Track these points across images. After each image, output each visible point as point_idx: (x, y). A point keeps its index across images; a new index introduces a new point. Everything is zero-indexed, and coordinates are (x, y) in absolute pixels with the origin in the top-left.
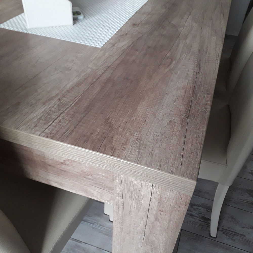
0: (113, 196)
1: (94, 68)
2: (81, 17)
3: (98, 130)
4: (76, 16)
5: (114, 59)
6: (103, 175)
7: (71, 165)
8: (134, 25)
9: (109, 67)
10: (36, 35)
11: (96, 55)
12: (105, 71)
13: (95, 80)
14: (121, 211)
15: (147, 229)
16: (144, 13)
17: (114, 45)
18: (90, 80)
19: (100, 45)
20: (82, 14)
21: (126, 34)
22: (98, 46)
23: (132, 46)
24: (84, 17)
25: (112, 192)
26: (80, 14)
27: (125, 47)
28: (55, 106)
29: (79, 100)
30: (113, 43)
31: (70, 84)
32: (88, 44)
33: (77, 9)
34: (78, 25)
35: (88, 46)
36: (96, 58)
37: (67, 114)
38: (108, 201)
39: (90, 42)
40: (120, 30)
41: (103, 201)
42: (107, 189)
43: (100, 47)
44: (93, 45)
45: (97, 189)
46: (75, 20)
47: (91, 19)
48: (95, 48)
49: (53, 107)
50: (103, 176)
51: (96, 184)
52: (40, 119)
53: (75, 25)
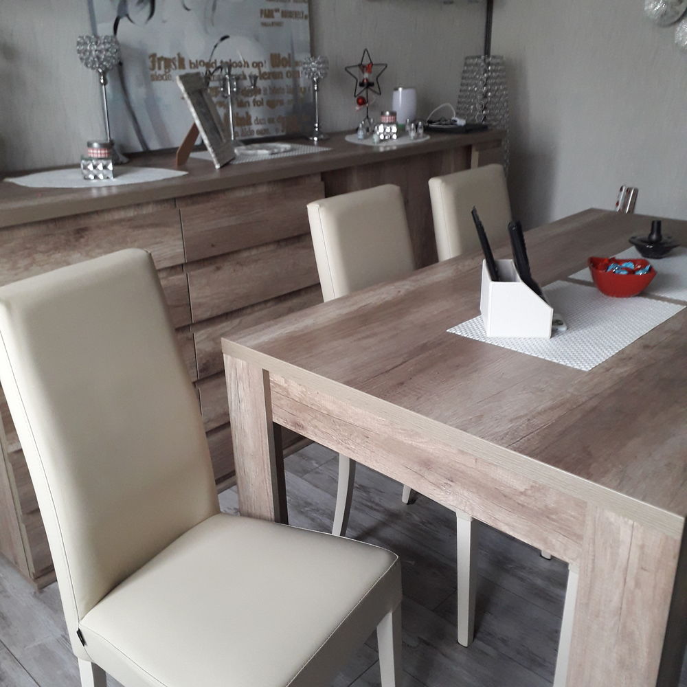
0: (581, 550)
1: (576, 393)
2: (563, 329)
3: (574, 455)
4: (556, 327)
5: (607, 386)
6: (573, 514)
7: (533, 497)
8: (646, 347)
9: (596, 395)
10: (497, 346)
11: (579, 380)
12: (591, 399)
13: (575, 407)
14: (590, 570)
15: (624, 606)
16: (666, 332)
17: (608, 370)
18: (568, 405)
19: (587, 368)
20: (564, 324)
21: (630, 358)
22: (584, 369)
23: (635, 374)
24: (568, 329)
25: (581, 542)
26: (562, 324)
27: (625, 375)
28: (524, 425)
29: (552, 424)
30: (606, 367)
31: (542, 406)
32: (570, 365)
33: (559, 317)
34: (557, 339)
35: (570, 367)
36: (579, 382)
37: (538, 434)
38: (573, 559)
39: (574, 362)
40: (622, 352)
41: (567, 560)
42: (574, 538)
43: (587, 370)
44: (577, 367)
45: (561, 538)
46: (554, 332)
47: (578, 333)
48: (579, 371)
49: (521, 426)
50: (572, 516)
51: (561, 528)
52: (507, 434)
53: (553, 338)
